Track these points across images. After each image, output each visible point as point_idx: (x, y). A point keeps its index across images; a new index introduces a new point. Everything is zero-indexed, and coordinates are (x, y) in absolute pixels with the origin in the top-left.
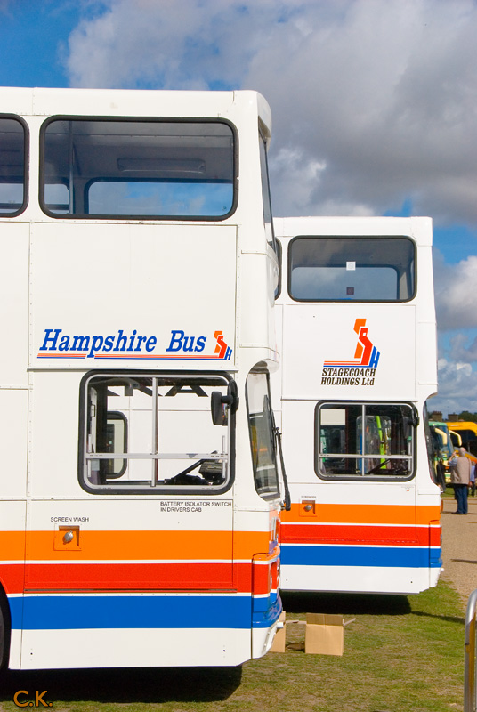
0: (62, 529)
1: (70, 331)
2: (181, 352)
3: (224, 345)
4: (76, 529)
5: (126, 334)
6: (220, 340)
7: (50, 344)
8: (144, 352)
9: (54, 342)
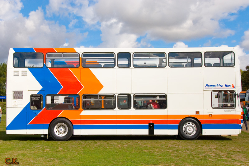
0: (209, 114)
1: (210, 84)
2: (227, 87)
3: (234, 86)
4: (211, 114)
5: (218, 85)
6: (233, 85)
7: (206, 86)
8: (221, 87)
9: (207, 86)
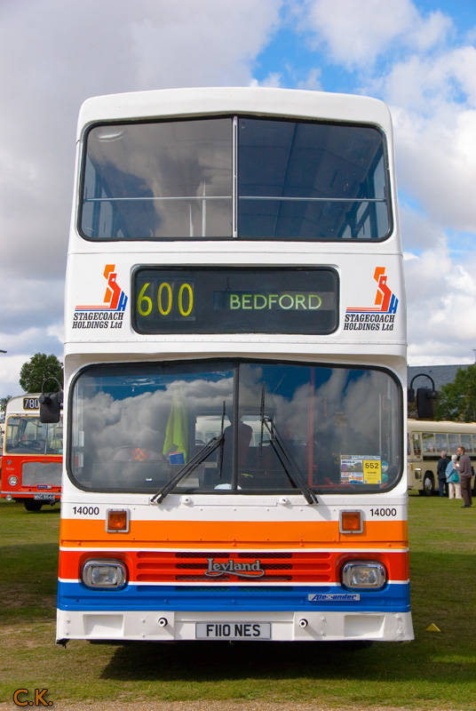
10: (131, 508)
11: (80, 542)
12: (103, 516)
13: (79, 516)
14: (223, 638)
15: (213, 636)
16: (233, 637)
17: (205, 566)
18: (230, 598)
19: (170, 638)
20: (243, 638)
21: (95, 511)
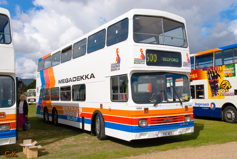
10: (149, 107)
11: (138, 116)
12: (143, 109)
13: (138, 110)
14: (166, 136)
15: (164, 136)
16: (168, 135)
17: (163, 120)
18: (168, 127)
19: (157, 137)
20: (169, 135)
21: (141, 108)
